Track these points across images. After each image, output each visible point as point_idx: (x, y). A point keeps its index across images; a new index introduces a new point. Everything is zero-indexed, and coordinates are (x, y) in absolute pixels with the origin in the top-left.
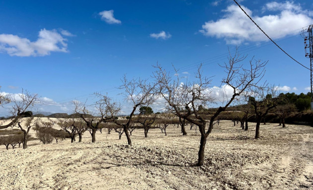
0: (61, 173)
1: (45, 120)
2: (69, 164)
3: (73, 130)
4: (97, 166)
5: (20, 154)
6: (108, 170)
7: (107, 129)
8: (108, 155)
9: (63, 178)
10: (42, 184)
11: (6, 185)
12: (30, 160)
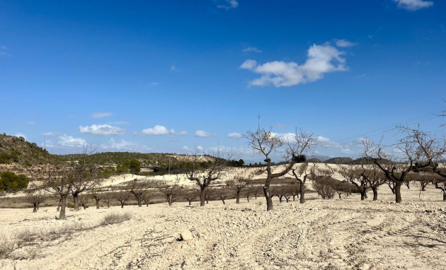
0: (355, 243)
1: (322, 166)
2: (364, 232)
3: (362, 182)
4: (410, 240)
5: (298, 210)
6: (431, 249)
7: (419, 183)
8: (428, 225)
9: (359, 250)
10: (332, 254)
11: (288, 247)
12: (312, 218)
